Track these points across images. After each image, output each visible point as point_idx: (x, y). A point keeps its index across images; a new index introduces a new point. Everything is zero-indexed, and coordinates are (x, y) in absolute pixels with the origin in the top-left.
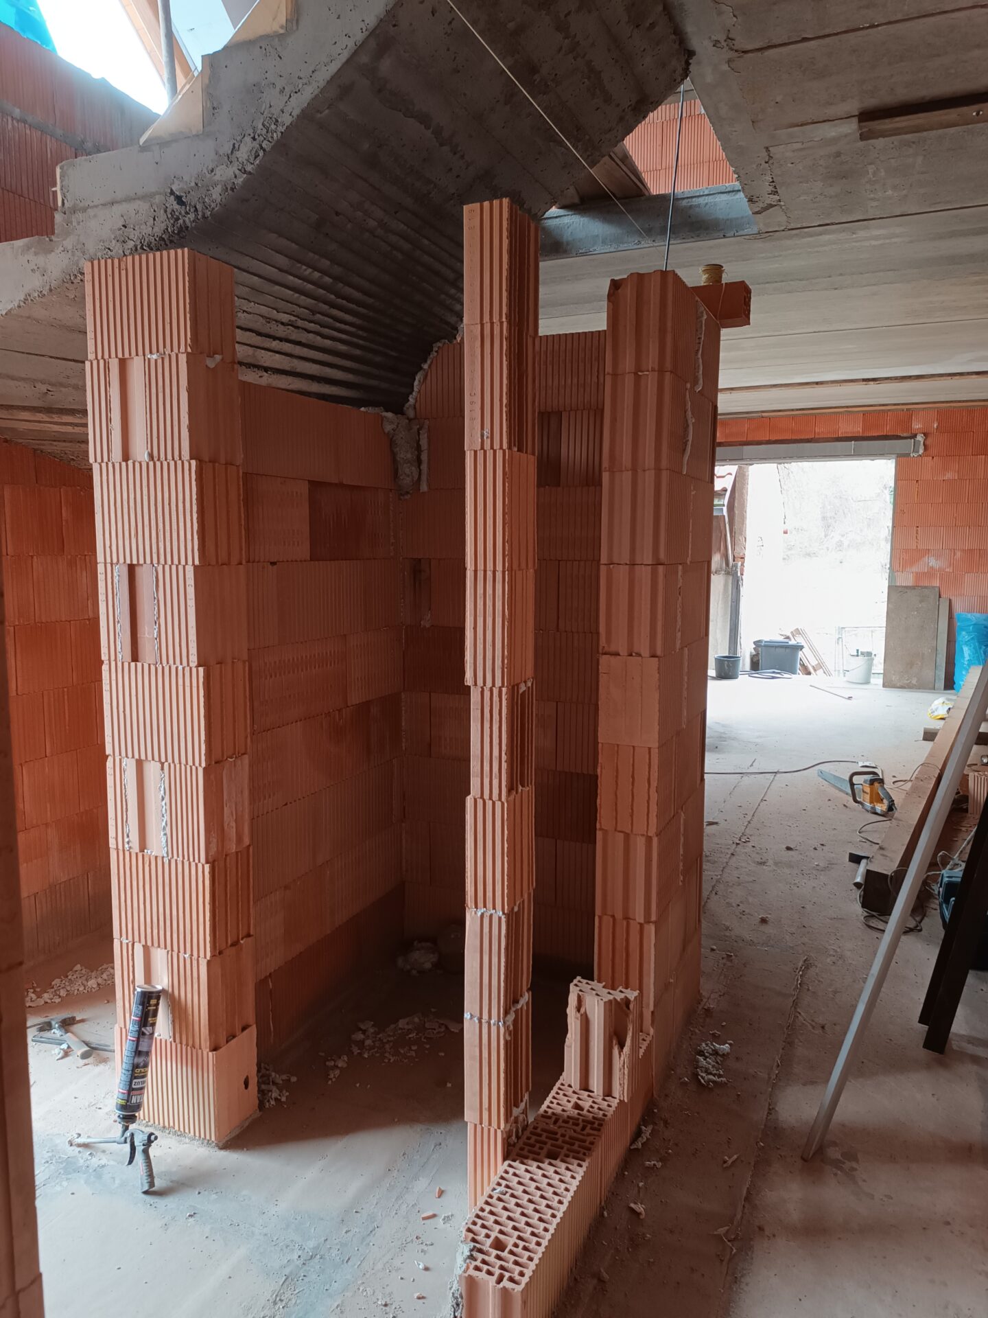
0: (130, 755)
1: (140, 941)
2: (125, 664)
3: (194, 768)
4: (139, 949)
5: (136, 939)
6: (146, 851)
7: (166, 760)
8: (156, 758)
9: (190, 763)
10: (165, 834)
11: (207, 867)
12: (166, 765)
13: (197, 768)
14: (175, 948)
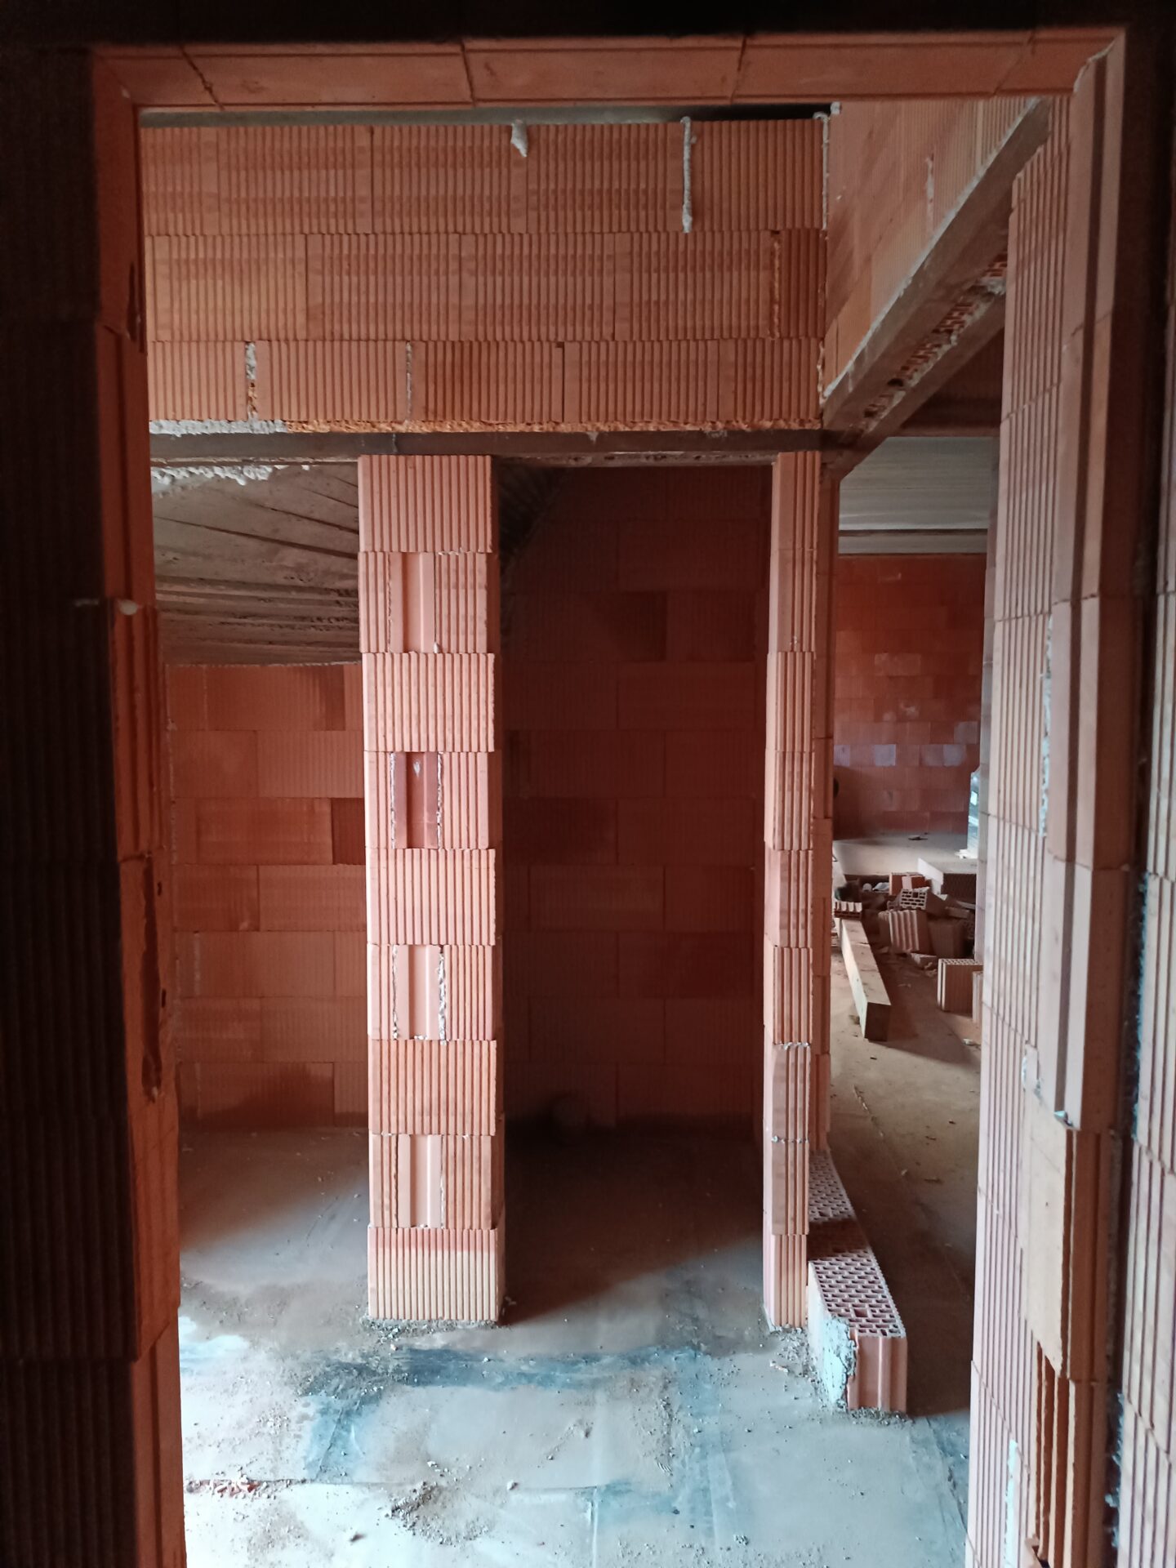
0: (401, 941)
1: (406, 1132)
2: (398, 851)
3: (480, 948)
4: (405, 1142)
5: (401, 1129)
6: (416, 1037)
7: (447, 943)
8: (435, 941)
9: (476, 942)
11: (493, 1044)
12: (446, 948)
13: (484, 947)
14: (451, 1131)
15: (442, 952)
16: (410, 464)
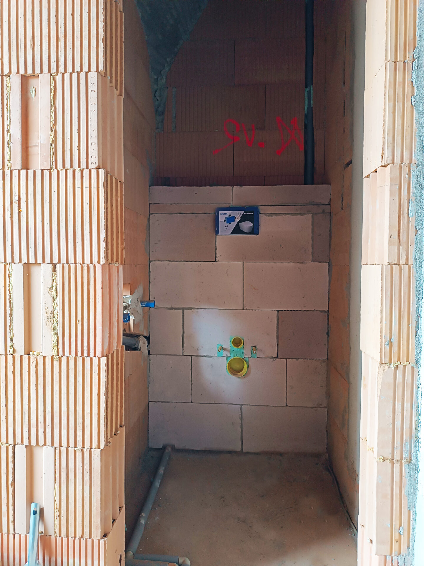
1: (22, 443)
3: (91, 266)
5: (18, 440)
6: (31, 353)
7: (59, 262)
8: (48, 260)
9: (87, 260)
13: (95, 266)
14: (64, 443)
15: (54, 270)
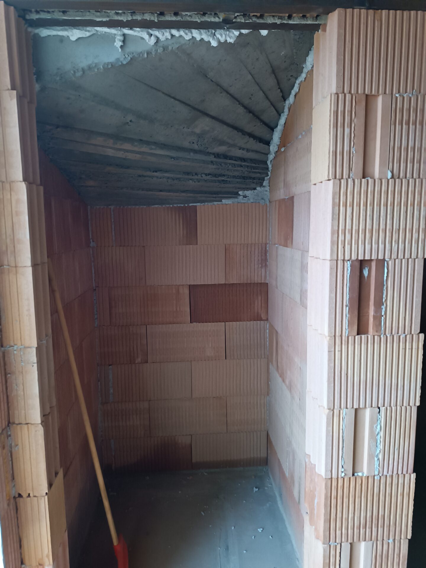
0: (349, 405)
2: (350, 338)
4: (346, 547)
10: (378, 459)
11: (413, 476)
12: (383, 409)
16: (377, 16)
